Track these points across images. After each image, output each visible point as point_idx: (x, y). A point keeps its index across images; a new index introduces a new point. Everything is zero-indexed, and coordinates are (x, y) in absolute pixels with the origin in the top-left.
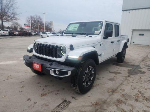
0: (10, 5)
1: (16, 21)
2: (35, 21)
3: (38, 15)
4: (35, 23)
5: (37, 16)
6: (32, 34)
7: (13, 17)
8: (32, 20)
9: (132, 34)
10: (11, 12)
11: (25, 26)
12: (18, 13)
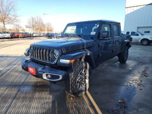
0: (10, 7)
1: (17, 23)
4: (36, 24)
5: (37, 17)
6: (34, 36)
7: (15, 19)
8: (33, 22)
10: (12, 14)
11: (26, 28)
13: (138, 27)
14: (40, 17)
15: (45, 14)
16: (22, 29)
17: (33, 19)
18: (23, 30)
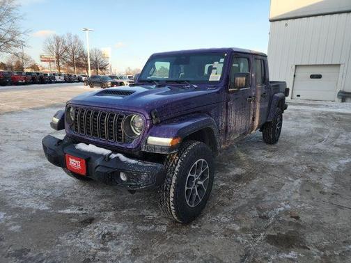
1: (18, 50)
2: (66, 47)
3: (73, 34)
4: (65, 54)
5: (69, 36)
7: (12, 40)
8: (58, 47)
9: (295, 76)
10: (6, 28)
11: (41, 61)
12: (22, 30)
13: (296, 66)
14: (76, 37)
15: (86, 30)
16: (32, 63)
17: (58, 41)
18: (34, 67)
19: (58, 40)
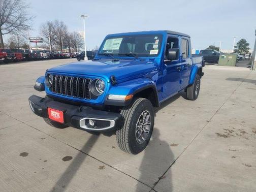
2: (55, 33)
3: (60, 21)
4: (55, 36)
19: (50, 25)
